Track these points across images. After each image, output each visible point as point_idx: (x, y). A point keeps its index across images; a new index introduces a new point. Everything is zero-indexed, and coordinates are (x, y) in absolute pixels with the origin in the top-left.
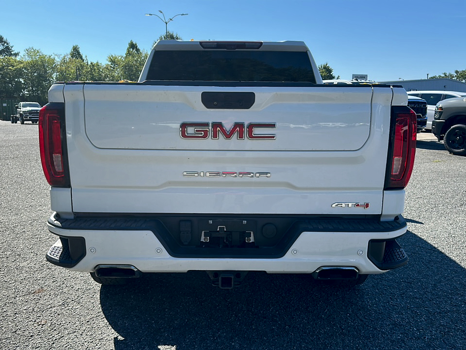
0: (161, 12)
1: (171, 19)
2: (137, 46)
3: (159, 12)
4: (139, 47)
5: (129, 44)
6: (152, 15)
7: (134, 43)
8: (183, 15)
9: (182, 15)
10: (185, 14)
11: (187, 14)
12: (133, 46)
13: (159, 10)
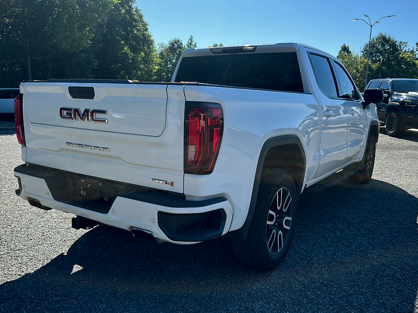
0: (367, 16)
1: (377, 22)
2: (349, 49)
3: (365, 16)
4: (350, 49)
5: (342, 47)
6: (358, 19)
7: (346, 46)
8: (390, 16)
9: (388, 17)
10: (392, 16)
11: (394, 16)
12: (345, 49)
13: (365, 14)
